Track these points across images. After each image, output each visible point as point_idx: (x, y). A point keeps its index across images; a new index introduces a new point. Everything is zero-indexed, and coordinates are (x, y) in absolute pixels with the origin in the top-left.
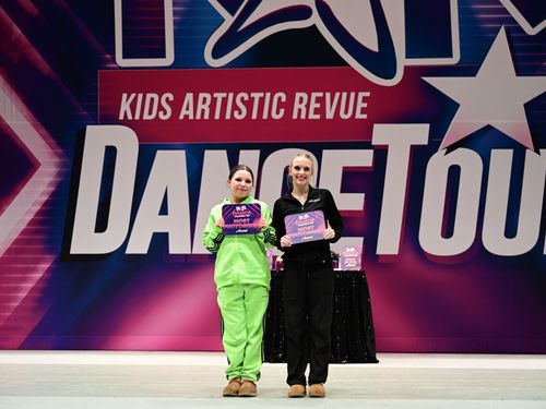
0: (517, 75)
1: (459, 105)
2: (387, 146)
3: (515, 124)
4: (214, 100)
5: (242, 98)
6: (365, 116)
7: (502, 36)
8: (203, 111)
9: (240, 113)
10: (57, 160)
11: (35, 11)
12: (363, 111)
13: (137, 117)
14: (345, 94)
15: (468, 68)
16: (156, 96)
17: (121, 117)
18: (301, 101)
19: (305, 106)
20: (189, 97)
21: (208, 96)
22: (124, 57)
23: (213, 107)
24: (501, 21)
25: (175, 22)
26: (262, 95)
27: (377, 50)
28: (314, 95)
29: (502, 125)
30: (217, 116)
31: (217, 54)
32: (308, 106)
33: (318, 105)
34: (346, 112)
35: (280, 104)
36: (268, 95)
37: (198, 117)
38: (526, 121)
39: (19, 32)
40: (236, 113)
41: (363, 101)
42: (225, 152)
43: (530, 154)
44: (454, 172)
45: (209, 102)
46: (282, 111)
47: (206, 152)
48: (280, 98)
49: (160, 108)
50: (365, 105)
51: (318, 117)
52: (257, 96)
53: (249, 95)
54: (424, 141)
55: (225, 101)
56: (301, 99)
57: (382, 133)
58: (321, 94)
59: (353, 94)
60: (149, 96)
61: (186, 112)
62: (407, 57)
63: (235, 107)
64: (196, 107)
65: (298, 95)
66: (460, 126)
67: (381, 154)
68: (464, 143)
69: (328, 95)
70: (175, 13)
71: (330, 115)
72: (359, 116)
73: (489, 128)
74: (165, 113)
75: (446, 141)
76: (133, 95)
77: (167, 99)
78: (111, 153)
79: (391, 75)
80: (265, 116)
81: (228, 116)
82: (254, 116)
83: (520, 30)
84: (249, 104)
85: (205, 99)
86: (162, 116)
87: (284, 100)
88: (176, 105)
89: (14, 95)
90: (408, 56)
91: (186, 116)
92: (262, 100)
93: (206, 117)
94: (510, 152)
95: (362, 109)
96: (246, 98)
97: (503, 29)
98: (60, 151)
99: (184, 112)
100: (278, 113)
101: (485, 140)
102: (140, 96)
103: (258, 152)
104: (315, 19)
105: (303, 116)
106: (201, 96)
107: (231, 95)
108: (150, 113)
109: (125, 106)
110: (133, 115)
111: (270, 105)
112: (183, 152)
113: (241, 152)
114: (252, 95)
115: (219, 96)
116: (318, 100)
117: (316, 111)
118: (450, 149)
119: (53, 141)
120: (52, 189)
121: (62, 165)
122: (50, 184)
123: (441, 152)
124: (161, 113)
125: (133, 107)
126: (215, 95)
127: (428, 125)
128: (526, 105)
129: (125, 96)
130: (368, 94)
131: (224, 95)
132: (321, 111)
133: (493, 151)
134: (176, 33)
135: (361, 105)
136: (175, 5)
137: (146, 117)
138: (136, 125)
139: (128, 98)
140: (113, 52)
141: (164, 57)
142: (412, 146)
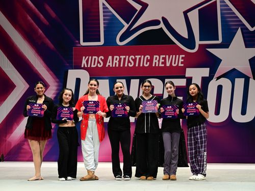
0: (247, 46)
1: (221, 60)
2: (192, 77)
3: (246, 68)
4: (120, 59)
5: (132, 58)
6: (182, 65)
7: (239, 31)
8: (116, 63)
9: (131, 64)
10: (56, 84)
11: (48, 23)
12: (182, 63)
13: (89, 66)
14: (174, 56)
15: (225, 45)
16: (96, 57)
17: (83, 66)
18: (156, 59)
19: (158, 61)
20: (110, 58)
21: (118, 57)
22: (84, 42)
23: (120, 62)
24: (239, 25)
25: (104, 27)
26: (140, 56)
27: (187, 37)
28: (162, 56)
29: (239, 68)
30: (122, 66)
31: (122, 39)
32: (159, 61)
33: (163, 61)
34: (175, 64)
35: (148, 60)
36: (143, 57)
37: (114, 66)
38: (250, 67)
39: (41, 32)
40: (129, 64)
43: (251, 80)
44: (220, 88)
45: (118, 59)
46: (148, 63)
47: (117, 80)
48: (147, 58)
49: (98, 62)
50: (183, 60)
51: (163, 65)
52: (138, 57)
54: (208, 76)
55: (125, 59)
56: (156, 58)
57: (189, 72)
58: (164, 56)
59: (177, 56)
60: (94, 57)
61: (109, 64)
62: (200, 40)
63: (129, 62)
64: (113, 62)
65: (155, 56)
66: (223, 68)
67: (189, 80)
68: (224, 76)
69: (167, 56)
70: (104, 23)
71: (168, 64)
72: (180, 65)
73: (234, 69)
74: (100, 64)
75: (217, 75)
76: (87, 57)
77: (101, 58)
78: (78, 81)
79: (193, 48)
80: (141, 65)
81: (126, 65)
82: (137, 65)
83: (247, 29)
84: (135, 60)
85: (116, 59)
86: (99, 66)
87: (149, 58)
88: (105, 61)
89: (39, 57)
91: (109, 66)
92: (140, 59)
93: (117, 66)
94: (244, 79)
95: (182, 62)
96: (134, 58)
97: (240, 28)
98: (58, 80)
99: (108, 64)
100: (146, 64)
101: (232, 75)
102: (90, 57)
103: (138, 80)
104: (162, 25)
105: (157, 65)
106: (115, 57)
107: (127, 57)
108: (94, 64)
109: (84, 62)
111: (143, 61)
112: (108, 80)
113: (132, 80)
114: (136, 56)
115: (123, 57)
116: (163, 58)
117: (162, 63)
118: (218, 78)
119: (55, 76)
120: (55, 96)
121: (58, 86)
122: (54, 94)
123: (214, 79)
124: (99, 64)
125: (87, 62)
127: (209, 69)
128: (249, 60)
129: (84, 57)
130: (184, 56)
131: (125, 57)
132: (164, 63)
133: (236, 79)
134: (105, 31)
135: (181, 60)
136: (104, 20)
137: (93, 66)
138: (88, 70)
139: (85, 58)
140: (79, 40)
141: (100, 41)
142: (202, 77)
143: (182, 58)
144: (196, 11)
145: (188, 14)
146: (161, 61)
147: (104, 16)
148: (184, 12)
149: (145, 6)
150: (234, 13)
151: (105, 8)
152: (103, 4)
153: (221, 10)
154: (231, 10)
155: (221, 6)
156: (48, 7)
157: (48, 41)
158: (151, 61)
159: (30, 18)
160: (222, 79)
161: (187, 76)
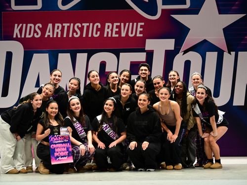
0: (220, 13)
1: (189, 29)
2: (153, 51)
3: (218, 38)
4: (63, 27)
5: (78, 26)
6: (141, 35)
8: (57, 33)
9: (77, 34)
12: (141, 33)
13: (23, 36)
14: (131, 24)
15: (194, 10)
16: (32, 25)
17: (15, 36)
18: (108, 28)
19: (110, 30)
20: (50, 25)
21: (60, 25)
22: (16, 5)
23: (62, 31)
26: (88, 24)
27: (147, 1)
28: (115, 24)
29: (211, 39)
30: (65, 36)
31: (64, 4)
32: (112, 30)
33: (117, 30)
34: (132, 33)
35: (98, 30)
36: (91, 24)
37: (55, 36)
38: (224, 37)
40: (75, 34)
41: (141, 28)
42: (69, 54)
43: (226, 54)
44: (188, 64)
45: (60, 28)
46: (99, 33)
47: (60, 54)
48: (97, 26)
49: (35, 31)
50: (142, 29)
51: (117, 36)
52: (85, 25)
53: (82, 25)
54: (173, 49)
55: (69, 28)
56: (109, 26)
57: (150, 44)
58: (119, 24)
59: (135, 24)
60: (29, 25)
61: (49, 33)
63: (74, 31)
64: (54, 31)
65: (107, 24)
66: (191, 39)
67: (150, 55)
68: (193, 49)
69: (122, 24)
71: (123, 35)
72: (138, 35)
73: (205, 41)
74: (37, 34)
75: (183, 48)
76: (21, 25)
77: (39, 27)
78: (9, 55)
79: (155, 14)
80: (90, 36)
81: (70, 36)
82: (84, 36)
84: (81, 29)
85: (58, 27)
86: (36, 36)
87: (99, 27)
88: (43, 30)
90: (163, 4)
91: (49, 36)
92: (88, 27)
93: (59, 36)
94: (216, 53)
95: (140, 31)
96: (80, 26)
99: (47, 34)
100: (96, 34)
101: (203, 47)
102: (24, 25)
105: (110, 35)
106: (57, 25)
107: (72, 25)
108: (30, 34)
109: (16, 31)
110: (21, 35)
113: (78, 55)
114: (83, 24)
115: (66, 25)
116: (117, 27)
117: (116, 33)
118: (185, 52)
123: (181, 54)
124: (35, 34)
125: (21, 31)
126: (64, 25)
127: (173, 40)
128: (225, 30)
129: (16, 25)
130: (143, 24)
131: (69, 24)
132: (119, 33)
133: (207, 53)
135: (139, 29)
137: (28, 36)
138: (22, 41)
139: (18, 26)
140: (10, 2)
141: (37, 5)
142: (166, 51)
143: (141, 27)
158: (102, 30)
160: (190, 53)
161: (147, 49)
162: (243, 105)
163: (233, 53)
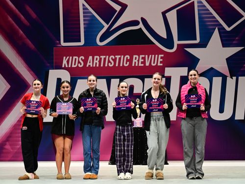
0: (223, 47)
1: (199, 60)
2: (171, 77)
3: (223, 67)
4: (101, 59)
5: (112, 58)
6: (162, 65)
7: (216, 31)
8: (96, 63)
9: (111, 64)
11: (29, 24)
12: (161, 62)
13: (70, 66)
14: (153, 56)
15: (203, 44)
16: (77, 58)
17: (63, 66)
19: (137, 61)
20: (91, 58)
21: (98, 57)
22: (64, 42)
23: (100, 62)
24: (216, 25)
25: (85, 28)
26: (120, 56)
27: (166, 38)
28: (141, 56)
29: (217, 67)
30: (102, 65)
31: (102, 40)
32: (138, 61)
33: (143, 60)
34: (154, 63)
35: (127, 60)
36: (122, 56)
37: (94, 66)
38: (227, 65)
39: (22, 32)
40: (109, 64)
43: (229, 79)
45: (98, 59)
46: (128, 63)
48: (127, 58)
49: (79, 62)
50: (162, 60)
51: (143, 65)
52: (118, 57)
54: (186, 75)
55: (105, 59)
56: (136, 58)
57: (168, 71)
58: (144, 56)
59: (157, 56)
60: (74, 58)
61: (90, 63)
62: (178, 40)
63: (109, 62)
64: (93, 61)
65: (134, 56)
66: (202, 67)
67: (168, 79)
68: (202, 75)
69: (147, 56)
70: (84, 24)
71: (147, 64)
72: (159, 64)
73: (212, 69)
74: (81, 64)
76: (68, 57)
77: (82, 59)
78: (59, 81)
79: (172, 48)
80: (121, 65)
81: (106, 65)
82: (117, 65)
83: (224, 29)
84: (115, 60)
85: (97, 59)
86: (79, 66)
87: (129, 58)
88: (85, 61)
89: (20, 58)
91: (89, 66)
92: (120, 59)
93: (98, 66)
94: (221, 78)
96: (114, 58)
97: (217, 29)
99: (88, 64)
100: (126, 63)
101: (210, 74)
102: (71, 57)
103: (119, 79)
104: (141, 26)
105: (137, 65)
106: (95, 57)
107: (107, 57)
108: (75, 64)
109: (65, 62)
110: (68, 66)
111: (123, 61)
113: (113, 80)
114: (116, 56)
115: (103, 57)
116: (142, 58)
117: (142, 63)
119: (36, 76)
124: (79, 64)
125: (68, 62)
126: (101, 57)
127: (186, 69)
128: (226, 59)
129: (64, 58)
130: (163, 56)
131: (105, 57)
132: (144, 63)
133: (214, 78)
134: (85, 32)
135: (160, 60)
136: (84, 20)
137: (73, 66)
138: (69, 70)
139: (66, 58)
140: (59, 40)
141: (80, 42)
142: (181, 76)
143: (161, 58)
144: (174, 11)
145: (166, 14)
146: (141, 60)
147: (84, 17)
148: (162, 13)
149: (124, 7)
150: (211, 14)
151: (85, 8)
152: (83, 5)
153: (199, 10)
154: (208, 10)
155: (198, 6)
156: (28, 8)
157: (29, 42)
158: (131, 61)
159: (10, 19)
160: (200, 78)
161: (166, 75)
162: (243, 119)
163: (234, 78)
